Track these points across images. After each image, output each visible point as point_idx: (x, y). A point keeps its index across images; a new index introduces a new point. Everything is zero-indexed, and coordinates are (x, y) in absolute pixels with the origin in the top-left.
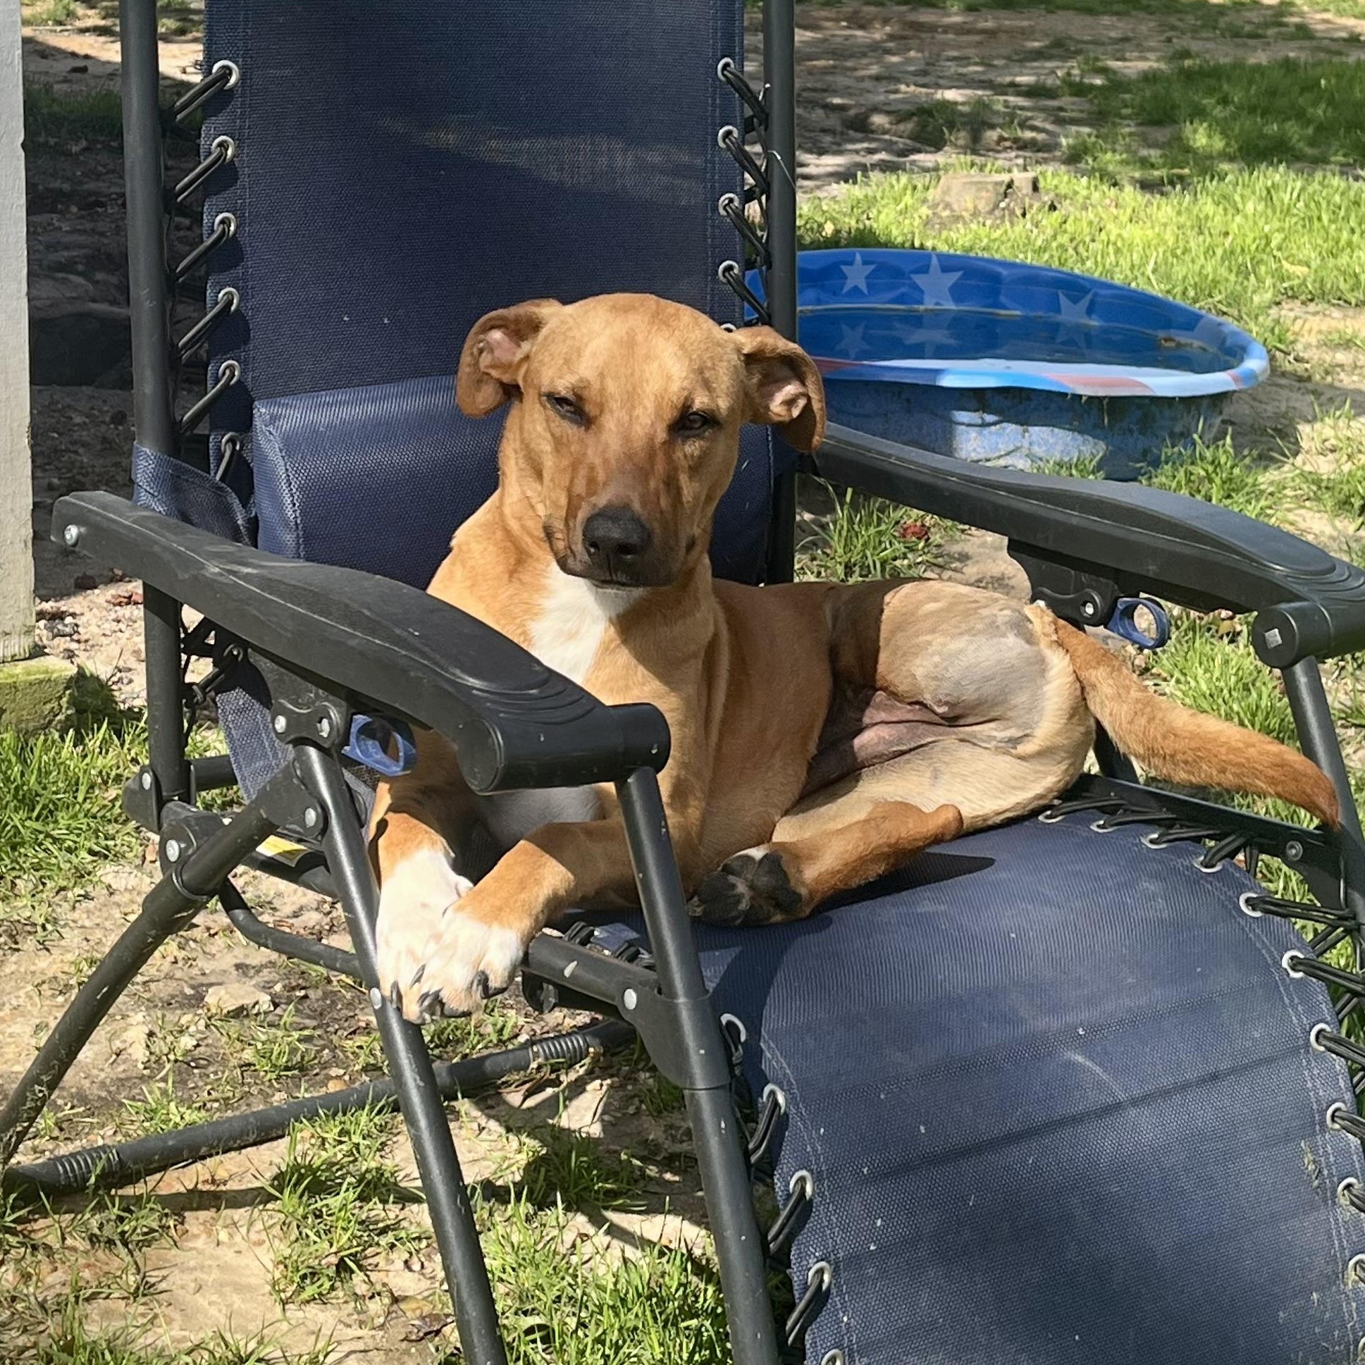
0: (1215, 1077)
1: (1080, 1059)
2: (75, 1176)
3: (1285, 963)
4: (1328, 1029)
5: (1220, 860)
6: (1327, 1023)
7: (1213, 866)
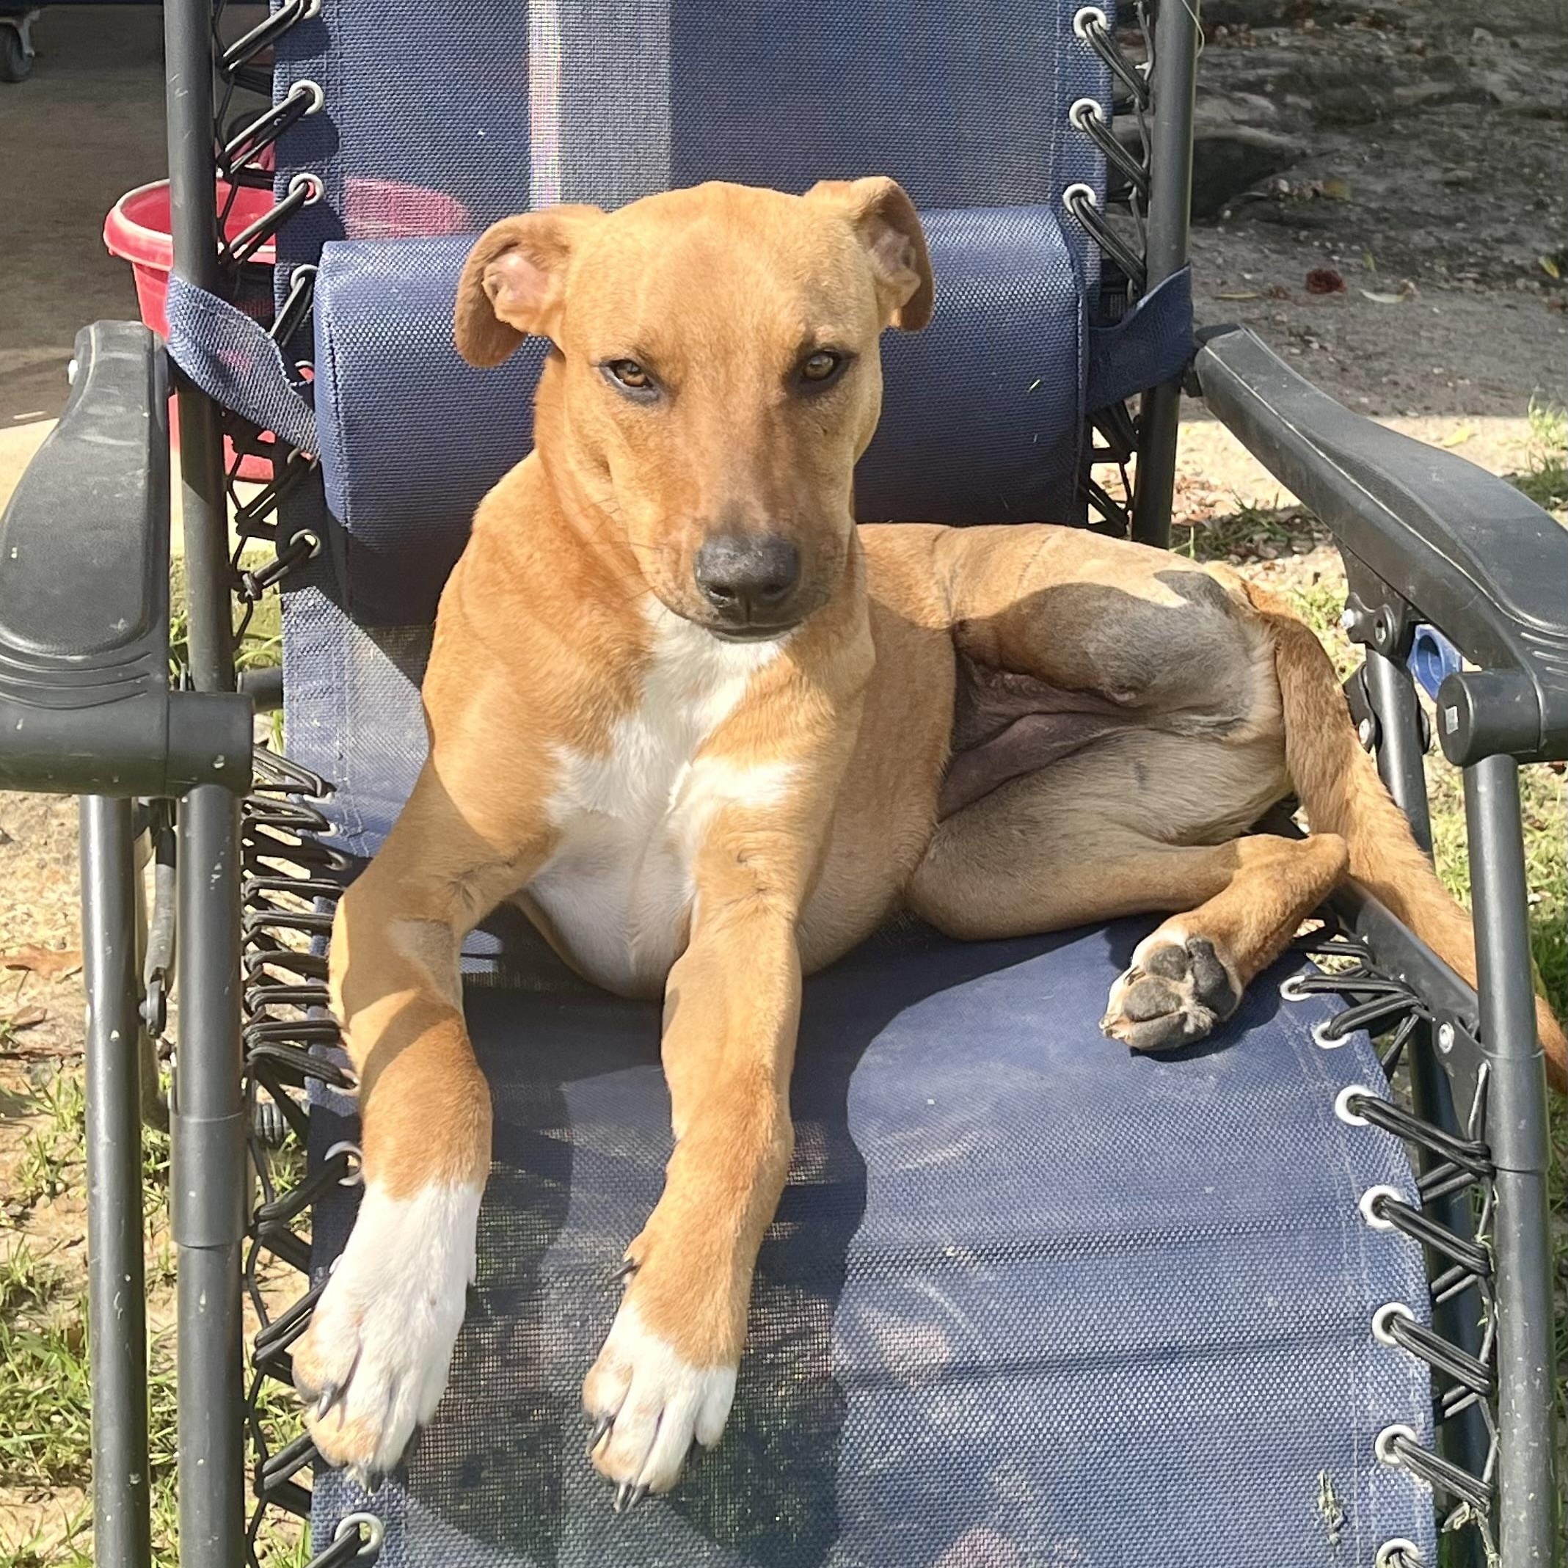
0: (1171, 1354)
1: (932, 1292)
2: (272, 1130)
3: (1365, 1204)
4: (1409, 1314)
5: (1350, 1030)
6: (1407, 1304)
7: (1335, 1038)
